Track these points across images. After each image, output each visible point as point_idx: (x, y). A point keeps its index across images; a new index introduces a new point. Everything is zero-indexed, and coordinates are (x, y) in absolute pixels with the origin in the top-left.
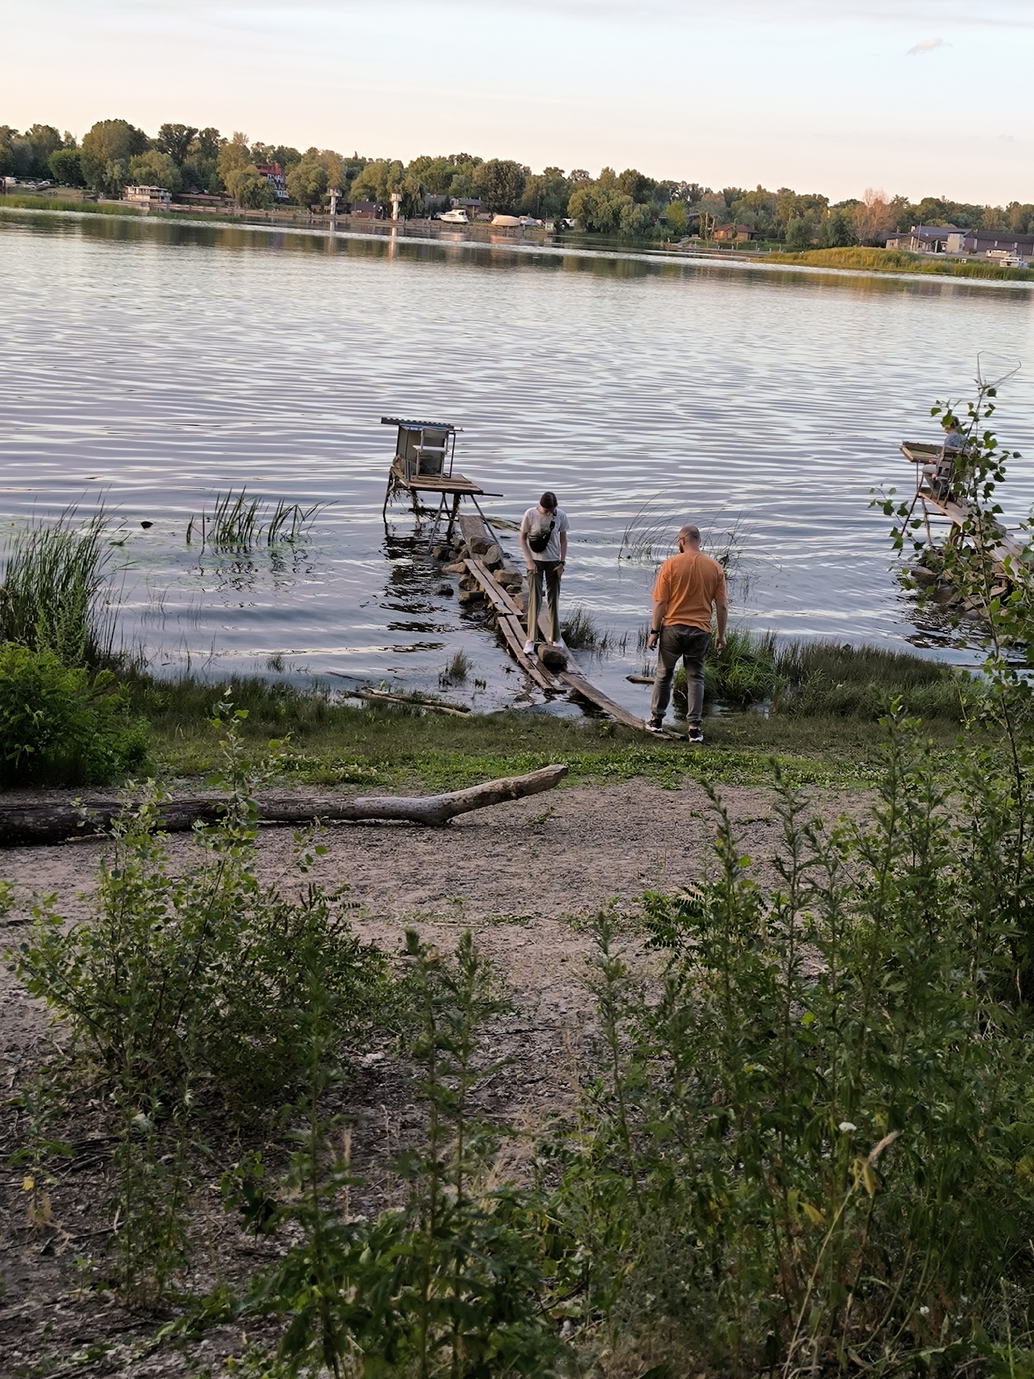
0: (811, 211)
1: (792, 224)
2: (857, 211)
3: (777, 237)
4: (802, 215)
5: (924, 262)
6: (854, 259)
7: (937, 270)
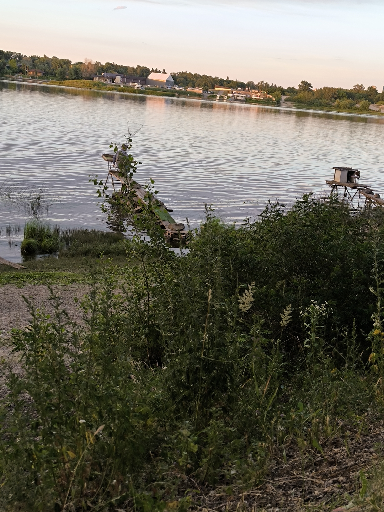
0: (65, 65)
1: (58, 70)
2: (82, 66)
3: (53, 75)
4: (62, 67)
5: (108, 86)
6: (82, 84)
7: (113, 89)
